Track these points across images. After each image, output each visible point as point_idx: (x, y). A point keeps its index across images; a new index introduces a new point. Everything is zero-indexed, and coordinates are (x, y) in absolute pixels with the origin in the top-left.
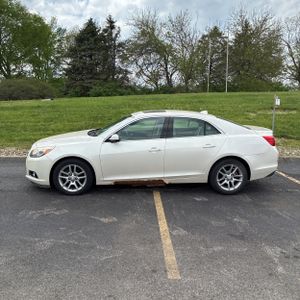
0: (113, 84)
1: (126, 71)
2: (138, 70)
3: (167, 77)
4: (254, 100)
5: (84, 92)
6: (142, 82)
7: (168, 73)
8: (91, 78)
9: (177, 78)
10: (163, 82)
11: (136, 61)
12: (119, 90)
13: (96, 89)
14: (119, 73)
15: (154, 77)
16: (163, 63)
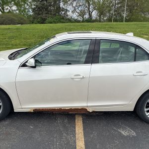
0: (58, 17)
1: (66, 10)
2: (73, 9)
3: (89, 13)
4: (145, 27)
5: (43, 21)
6: (75, 16)
7: (90, 11)
8: (46, 14)
9: (95, 14)
10: (87, 16)
11: (72, 4)
12: (62, 20)
13: (50, 19)
14: (63, 11)
15: (82, 14)
16: (87, 5)
